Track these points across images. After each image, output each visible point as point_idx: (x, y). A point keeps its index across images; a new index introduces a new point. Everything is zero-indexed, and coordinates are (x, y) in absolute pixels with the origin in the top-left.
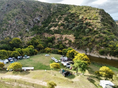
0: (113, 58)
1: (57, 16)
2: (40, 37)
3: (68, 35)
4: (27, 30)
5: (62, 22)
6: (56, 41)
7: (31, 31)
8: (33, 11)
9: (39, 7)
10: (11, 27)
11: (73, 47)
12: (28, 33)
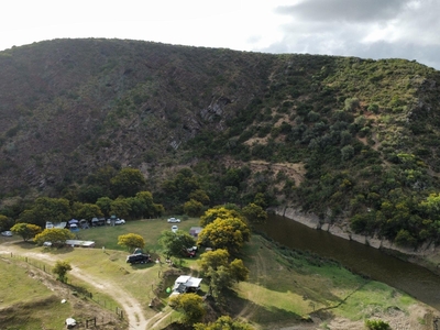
0: (387, 244)
1: (280, 99)
2: (209, 167)
3: (289, 165)
4: (172, 144)
5: (287, 120)
6: (251, 181)
7: (186, 148)
8: (205, 86)
9: (227, 72)
10: (124, 137)
11: (294, 202)
12: (175, 153)
